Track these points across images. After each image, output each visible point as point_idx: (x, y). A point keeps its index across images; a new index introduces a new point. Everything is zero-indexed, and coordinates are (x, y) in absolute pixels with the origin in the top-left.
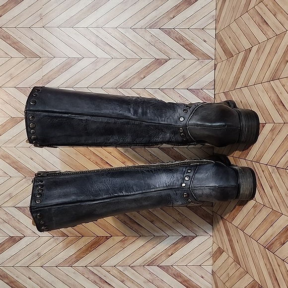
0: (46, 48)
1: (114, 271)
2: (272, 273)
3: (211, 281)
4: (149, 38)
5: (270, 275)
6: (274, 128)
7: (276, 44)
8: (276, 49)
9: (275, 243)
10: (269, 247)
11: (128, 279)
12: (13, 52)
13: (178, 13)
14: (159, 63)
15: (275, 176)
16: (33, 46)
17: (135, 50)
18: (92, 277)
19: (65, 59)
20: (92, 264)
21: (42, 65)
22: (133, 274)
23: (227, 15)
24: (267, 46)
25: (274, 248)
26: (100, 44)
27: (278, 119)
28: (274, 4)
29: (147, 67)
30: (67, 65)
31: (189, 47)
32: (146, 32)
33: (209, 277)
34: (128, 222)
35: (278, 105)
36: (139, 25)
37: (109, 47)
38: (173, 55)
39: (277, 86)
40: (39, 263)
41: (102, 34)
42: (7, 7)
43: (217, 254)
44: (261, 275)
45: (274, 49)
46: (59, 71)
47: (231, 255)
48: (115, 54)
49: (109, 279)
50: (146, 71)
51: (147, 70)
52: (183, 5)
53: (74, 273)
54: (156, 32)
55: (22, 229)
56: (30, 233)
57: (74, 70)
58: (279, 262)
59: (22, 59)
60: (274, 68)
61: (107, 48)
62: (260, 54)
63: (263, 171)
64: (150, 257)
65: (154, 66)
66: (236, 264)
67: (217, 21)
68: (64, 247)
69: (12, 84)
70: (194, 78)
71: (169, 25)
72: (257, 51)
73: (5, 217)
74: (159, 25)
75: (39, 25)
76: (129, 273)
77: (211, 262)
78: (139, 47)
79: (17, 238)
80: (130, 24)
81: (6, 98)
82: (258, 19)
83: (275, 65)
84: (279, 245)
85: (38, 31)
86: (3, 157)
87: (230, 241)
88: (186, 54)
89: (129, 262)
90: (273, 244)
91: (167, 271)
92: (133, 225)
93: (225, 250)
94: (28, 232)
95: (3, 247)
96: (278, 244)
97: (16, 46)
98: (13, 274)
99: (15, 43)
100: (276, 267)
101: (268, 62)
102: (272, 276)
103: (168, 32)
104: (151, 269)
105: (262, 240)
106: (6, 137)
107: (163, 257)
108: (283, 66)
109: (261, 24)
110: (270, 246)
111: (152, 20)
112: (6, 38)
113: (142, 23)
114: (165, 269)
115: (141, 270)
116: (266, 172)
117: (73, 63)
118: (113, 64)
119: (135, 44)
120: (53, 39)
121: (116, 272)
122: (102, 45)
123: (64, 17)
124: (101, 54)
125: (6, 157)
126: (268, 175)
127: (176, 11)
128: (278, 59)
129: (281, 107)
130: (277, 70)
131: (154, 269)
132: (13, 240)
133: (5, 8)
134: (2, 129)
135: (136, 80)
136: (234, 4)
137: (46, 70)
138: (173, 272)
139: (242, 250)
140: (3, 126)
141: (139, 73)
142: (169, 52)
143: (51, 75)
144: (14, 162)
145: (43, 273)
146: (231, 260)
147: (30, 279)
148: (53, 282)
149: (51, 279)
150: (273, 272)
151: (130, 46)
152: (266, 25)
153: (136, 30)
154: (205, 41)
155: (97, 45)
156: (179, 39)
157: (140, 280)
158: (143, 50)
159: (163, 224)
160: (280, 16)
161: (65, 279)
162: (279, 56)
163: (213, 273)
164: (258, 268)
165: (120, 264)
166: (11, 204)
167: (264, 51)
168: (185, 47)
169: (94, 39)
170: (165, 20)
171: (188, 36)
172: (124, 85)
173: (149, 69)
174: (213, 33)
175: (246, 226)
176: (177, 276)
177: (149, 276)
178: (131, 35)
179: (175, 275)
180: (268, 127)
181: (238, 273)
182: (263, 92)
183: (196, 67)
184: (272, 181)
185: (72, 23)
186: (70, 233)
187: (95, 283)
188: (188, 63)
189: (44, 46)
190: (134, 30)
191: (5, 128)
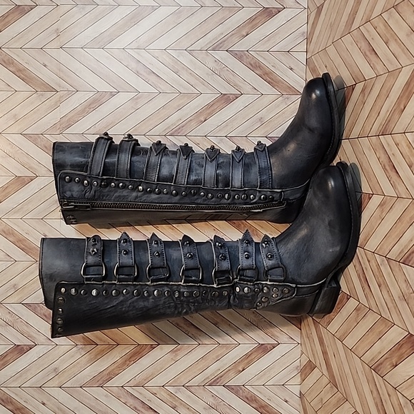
0: (65, 78)
1: (162, 393)
2: (379, 404)
3: (298, 406)
4: (211, 64)
5: (377, 406)
6: (384, 203)
7: (388, 85)
8: (387, 91)
9: (385, 363)
10: (376, 368)
11: (181, 404)
12: (18, 84)
13: (254, 28)
14: (226, 99)
15: (385, 270)
16: (46, 75)
17: (193, 81)
18: (131, 401)
19: (92, 94)
20: (132, 383)
21: (60, 101)
22: (189, 397)
23: (323, 33)
24: (375, 85)
25: (383, 371)
26: (142, 72)
27: (389, 190)
28: (385, 26)
29: (209, 106)
30: (95, 103)
31: (269, 77)
32: (208, 55)
33: (296, 401)
34: (182, 325)
35: (389, 171)
36: (197, 46)
37: (155, 77)
38: (246, 88)
39: (388, 144)
40: (56, 382)
41: (145, 57)
42: (9, 18)
43: (307, 370)
44: (366, 405)
45: (384, 91)
46: (83, 111)
47: (325, 372)
48: (164, 87)
49: (155, 404)
50: (208, 111)
51: (210, 110)
52: (260, 18)
53: (106, 396)
54: (221, 55)
55: (32, 334)
56: (44, 341)
57: (105, 109)
58: (389, 391)
59: (31, 93)
60: (385, 117)
61: (153, 78)
62: (366, 96)
63: (369, 261)
64: (213, 374)
65: (218, 104)
66: (332, 387)
67: (309, 40)
68: (91, 360)
69: (16, 129)
70: (276, 122)
71: (241, 46)
72: (363, 90)
73: (8, 318)
74: (226, 46)
75: (56, 44)
76: (183, 395)
77: (298, 380)
78: (198, 77)
79: (25, 347)
80: (185, 44)
81: (8, 149)
82: (363, 45)
83: (386, 114)
84: (389, 367)
85: (54, 53)
86: (4, 232)
87: (325, 353)
88: (265, 87)
89: (184, 381)
90: (381, 364)
91: (237, 393)
92: (189, 329)
93: (318, 365)
94: (41, 339)
95: (5, 359)
96: (387, 365)
97: (22, 74)
98: (19, 397)
99: (21, 71)
100: (385, 397)
101: (377, 108)
102: (380, 408)
103: (239, 56)
104: (215, 390)
105: (367, 357)
106: (9, 204)
107: (232, 374)
108: (396, 116)
109: (368, 53)
110: (377, 366)
111: (216, 38)
112: (8, 63)
113: (202, 43)
114: (234, 390)
115: (200, 391)
116: (373, 263)
117: (104, 100)
118: (161, 101)
119: (192, 74)
120: (75, 66)
121: (165, 395)
122: (145, 74)
123: (91, 33)
124: (143, 87)
125: (8, 233)
126: (376, 267)
127: (250, 25)
128: (390, 106)
129: (393, 174)
130: (388, 121)
131: (219, 390)
132: (20, 350)
133: (7, 20)
134: (4, 194)
135: (193, 124)
136: (332, 20)
137: (65, 109)
138: (245, 394)
139: (340, 368)
140: (5, 188)
141: (198, 114)
142: (241, 84)
143: (73, 116)
144: (20, 241)
145: (62, 396)
146: (325, 380)
147: (44, 404)
148: (76, 408)
149: (73, 404)
150: (381, 403)
151: (185, 76)
152: (374, 56)
153: (194, 53)
154: (291, 69)
155: (137, 73)
156: (255, 66)
157: (198, 406)
158: (204, 82)
159: (232, 327)
160: (393, 45)
161: (94, 404)
162: (392, 102)
163: (301, 396)
164: (361, 395)
165: (171, 384)
166: (16, 299)
167: (372, 93)
168: (264, 77)
169: (133, 65)
170: (235, 39)
171: (268, 62)
172: (176, 130)
173: (212, 109)
174: (303, 57)
175: (346, 335)
176: (251, 400)
177: (211, 401)
178: (185, 59)
179: (247, 399)
180: (376, 200)
181: (334, 400)
182: (370, 150)
183: (278, 106)
184: (381, 277)
185: (102, 42)
186: (101, 340)
187: (135, 409)
188: (267, 100)
189: (62, 75)
190: (190, 52)
191: (7, 191)
